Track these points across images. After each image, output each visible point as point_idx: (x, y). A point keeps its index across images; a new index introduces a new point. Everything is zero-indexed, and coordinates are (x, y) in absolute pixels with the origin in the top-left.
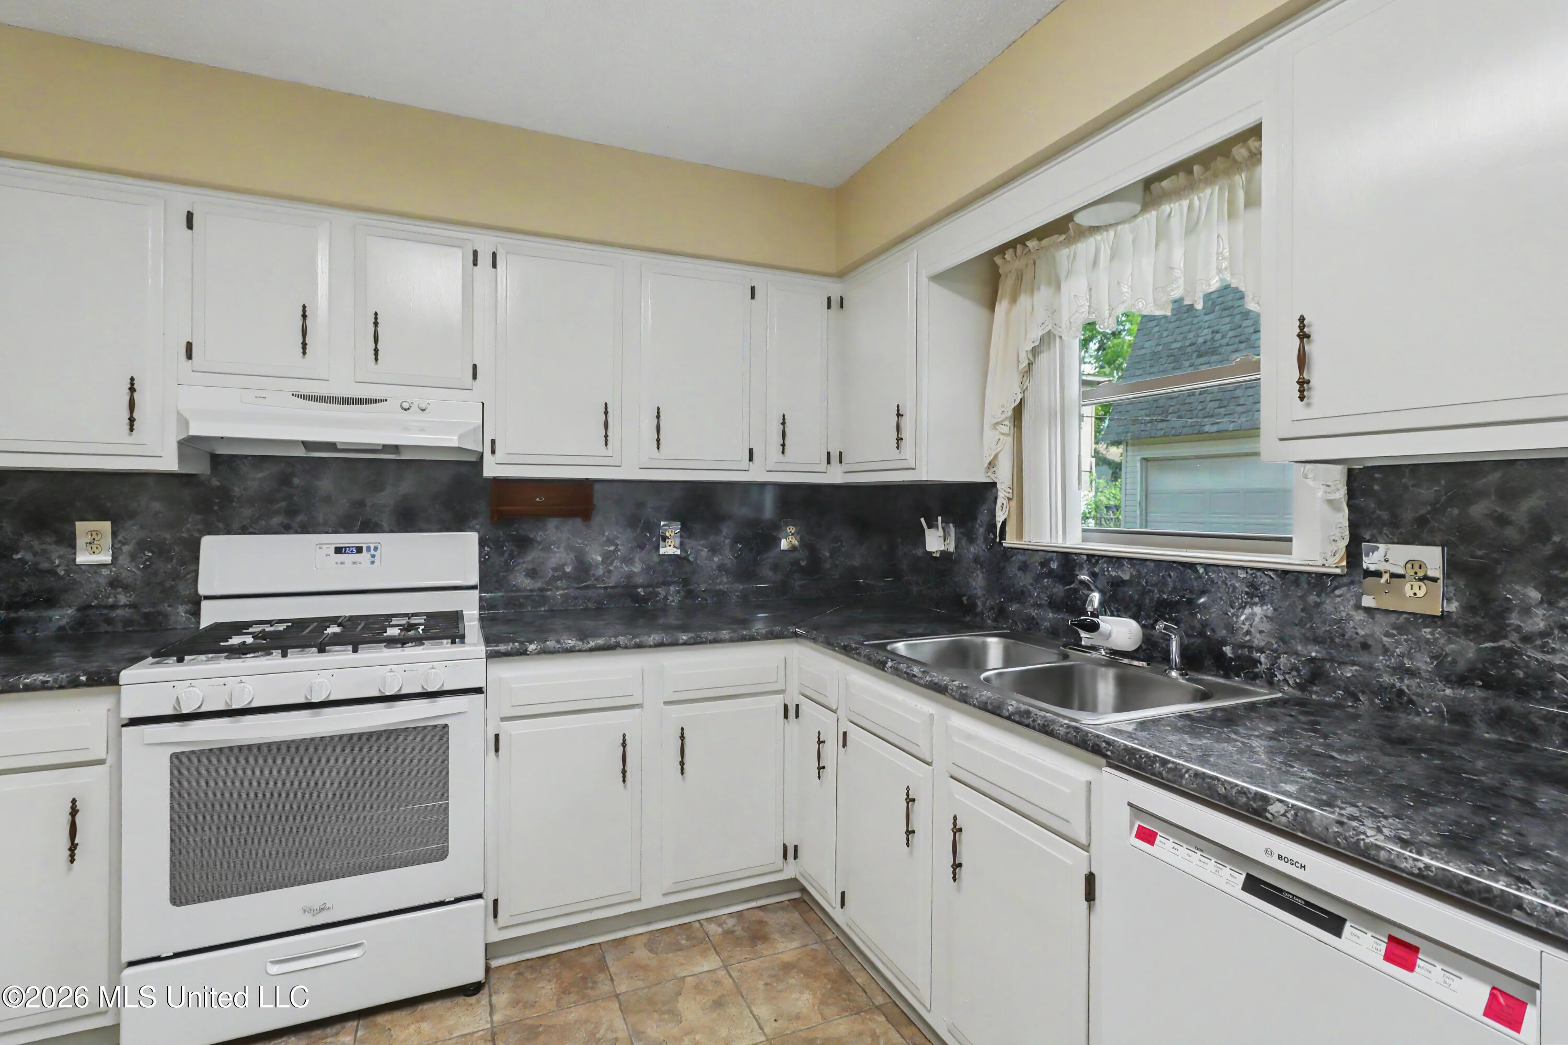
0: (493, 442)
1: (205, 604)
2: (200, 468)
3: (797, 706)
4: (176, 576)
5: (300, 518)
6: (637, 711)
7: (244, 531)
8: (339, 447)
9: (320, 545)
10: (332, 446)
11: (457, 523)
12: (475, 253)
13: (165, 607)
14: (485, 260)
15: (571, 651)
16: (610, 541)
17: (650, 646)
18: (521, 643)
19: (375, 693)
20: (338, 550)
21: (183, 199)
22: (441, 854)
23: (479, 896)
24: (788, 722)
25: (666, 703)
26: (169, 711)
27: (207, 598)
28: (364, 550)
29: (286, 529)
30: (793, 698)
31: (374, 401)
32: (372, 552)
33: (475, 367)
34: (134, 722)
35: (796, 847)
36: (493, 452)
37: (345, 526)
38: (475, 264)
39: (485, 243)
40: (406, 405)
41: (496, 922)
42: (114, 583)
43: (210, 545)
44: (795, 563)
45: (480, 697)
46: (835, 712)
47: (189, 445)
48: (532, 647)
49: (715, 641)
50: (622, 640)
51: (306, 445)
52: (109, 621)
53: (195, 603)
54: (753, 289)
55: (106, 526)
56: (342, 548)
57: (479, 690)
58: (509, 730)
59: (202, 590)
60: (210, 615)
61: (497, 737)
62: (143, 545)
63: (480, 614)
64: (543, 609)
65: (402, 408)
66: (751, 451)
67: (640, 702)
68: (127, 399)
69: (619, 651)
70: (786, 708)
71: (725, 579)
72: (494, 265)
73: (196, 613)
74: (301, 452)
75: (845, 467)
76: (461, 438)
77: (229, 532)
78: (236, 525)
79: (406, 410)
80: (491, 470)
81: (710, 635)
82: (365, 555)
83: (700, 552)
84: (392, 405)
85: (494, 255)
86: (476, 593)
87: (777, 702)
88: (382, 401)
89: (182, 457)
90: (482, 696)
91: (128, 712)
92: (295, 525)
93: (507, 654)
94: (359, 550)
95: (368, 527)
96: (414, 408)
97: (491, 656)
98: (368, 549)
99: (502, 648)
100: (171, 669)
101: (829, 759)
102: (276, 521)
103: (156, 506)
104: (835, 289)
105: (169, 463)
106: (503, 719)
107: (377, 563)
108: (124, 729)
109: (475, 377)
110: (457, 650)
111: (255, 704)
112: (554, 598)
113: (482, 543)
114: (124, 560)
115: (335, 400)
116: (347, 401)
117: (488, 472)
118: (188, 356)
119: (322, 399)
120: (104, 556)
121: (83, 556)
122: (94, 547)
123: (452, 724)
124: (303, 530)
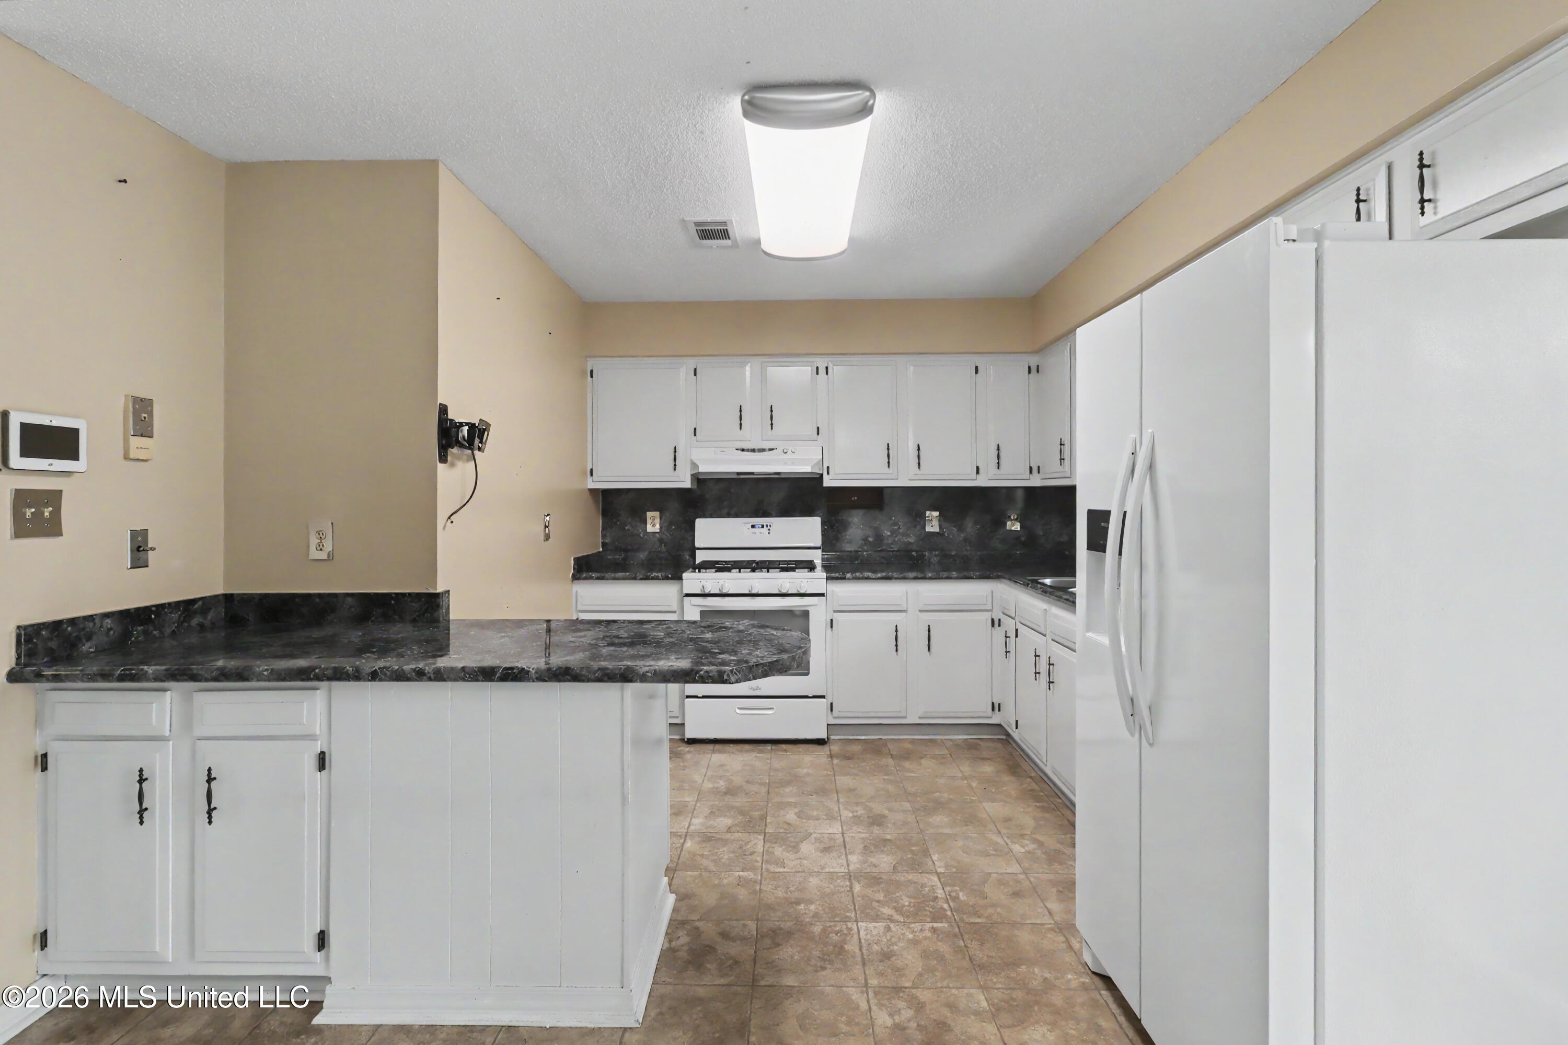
0: (828, 468)
1: (698, 552)
2: (698, 486)
3: (1000, 620)
4: (684, 538)
5: (735, 510)
6: (904, 614)
7: (712, 516)
8: (755, 473)
9: (744, 524)
10: (752, 473)
11: (808, 512)
12: (817, 368)
13: (680, 554)
14: (822, 371)
15: (868, 578)
16: (895, 524)
17: (911, 579)
18: (843, 573)
19: (776, 592)
20: (753, 527)
21: (691, 363)
22: (807, 674)
23: (823, 697)
24: (994, 629)
25: (921, 611)
26: (699, 592)
27: (699, 549)
28: (765, 526)
29: (729, 515)
30: (997, 615)
31: (769, 450)
32: (769, 527)
33: (818, 428)
34: (688, 595)
35: (999, 704)
36: (828, 473)
37: (756, 514)
38: (817, 373)
39: (822, 363)
40: (785, 451)
41: (832, 714)
42: (661, 540)
43: (700, 523)
44: (1018, 538)
45: (823, 599)
46: (1013, 618)
47: (695, 476)
48: (848, 575)
49: (948, 578)
50: (895, 575)
51: (738, 474)
52: (660, 558)
53: (693, 550)
54: (977, 367)
55: (657, 514)
56: (754, 525)
57: (822, 595)
58: (838, 617)
59: (697, 545)
60: (700, 557)
61: (832, 620)
62: (672, 523)
63: (822, 564)
64: (856, 562)
65: (783, 450)
66: (978, 468)
67: (905, 609)
68: (673, 456)
69: (893, 580)
70: (993, 621)
71: (968, 548)
72: (827, 373)
73: (693, 556)
74: (735, 476)
75: (1041, 475)
76: (812, 467)
77: (706, 517)
78: (709, 514)
79: (786, 453)
80: (828, 482)
81: (945, 574)
82: (765, 529)
83: (952, 531)
84: (780, 450)
85: (827, 368)
86: (820, 551)
87: (987, 616)
88: (773, 449)
89: (692, 482)
90: (825, 598)
91: (686, 591)
92: (732, 512)
93: (837, 578)
94: (763, 526)
95: (766, 514)
96: (789, 452)
97: (828, 579)
98: (767, 526)
99: (833, 575)
100: (697, 575)
101: (1011, 648)
102: (725, 511)
103: (678, 504)
104: (1034, 361)
105: (687, 484)
106: (835, 611)
107: (771, 533)
108: (685, 598)
109: (818, 433)
110: (811, 574)
111: (729, 592)
112: (864, 556)
113: (823, 523)
114: (664, 529)
115: (754, 451)
116: (759, 451)
117: (825, 484)
118: (695, 435)
119: (748, 450)
120: (657, 528)
121: (650, 529)
122: (653, 524)
123: (811, 610)
124: (736, 516)
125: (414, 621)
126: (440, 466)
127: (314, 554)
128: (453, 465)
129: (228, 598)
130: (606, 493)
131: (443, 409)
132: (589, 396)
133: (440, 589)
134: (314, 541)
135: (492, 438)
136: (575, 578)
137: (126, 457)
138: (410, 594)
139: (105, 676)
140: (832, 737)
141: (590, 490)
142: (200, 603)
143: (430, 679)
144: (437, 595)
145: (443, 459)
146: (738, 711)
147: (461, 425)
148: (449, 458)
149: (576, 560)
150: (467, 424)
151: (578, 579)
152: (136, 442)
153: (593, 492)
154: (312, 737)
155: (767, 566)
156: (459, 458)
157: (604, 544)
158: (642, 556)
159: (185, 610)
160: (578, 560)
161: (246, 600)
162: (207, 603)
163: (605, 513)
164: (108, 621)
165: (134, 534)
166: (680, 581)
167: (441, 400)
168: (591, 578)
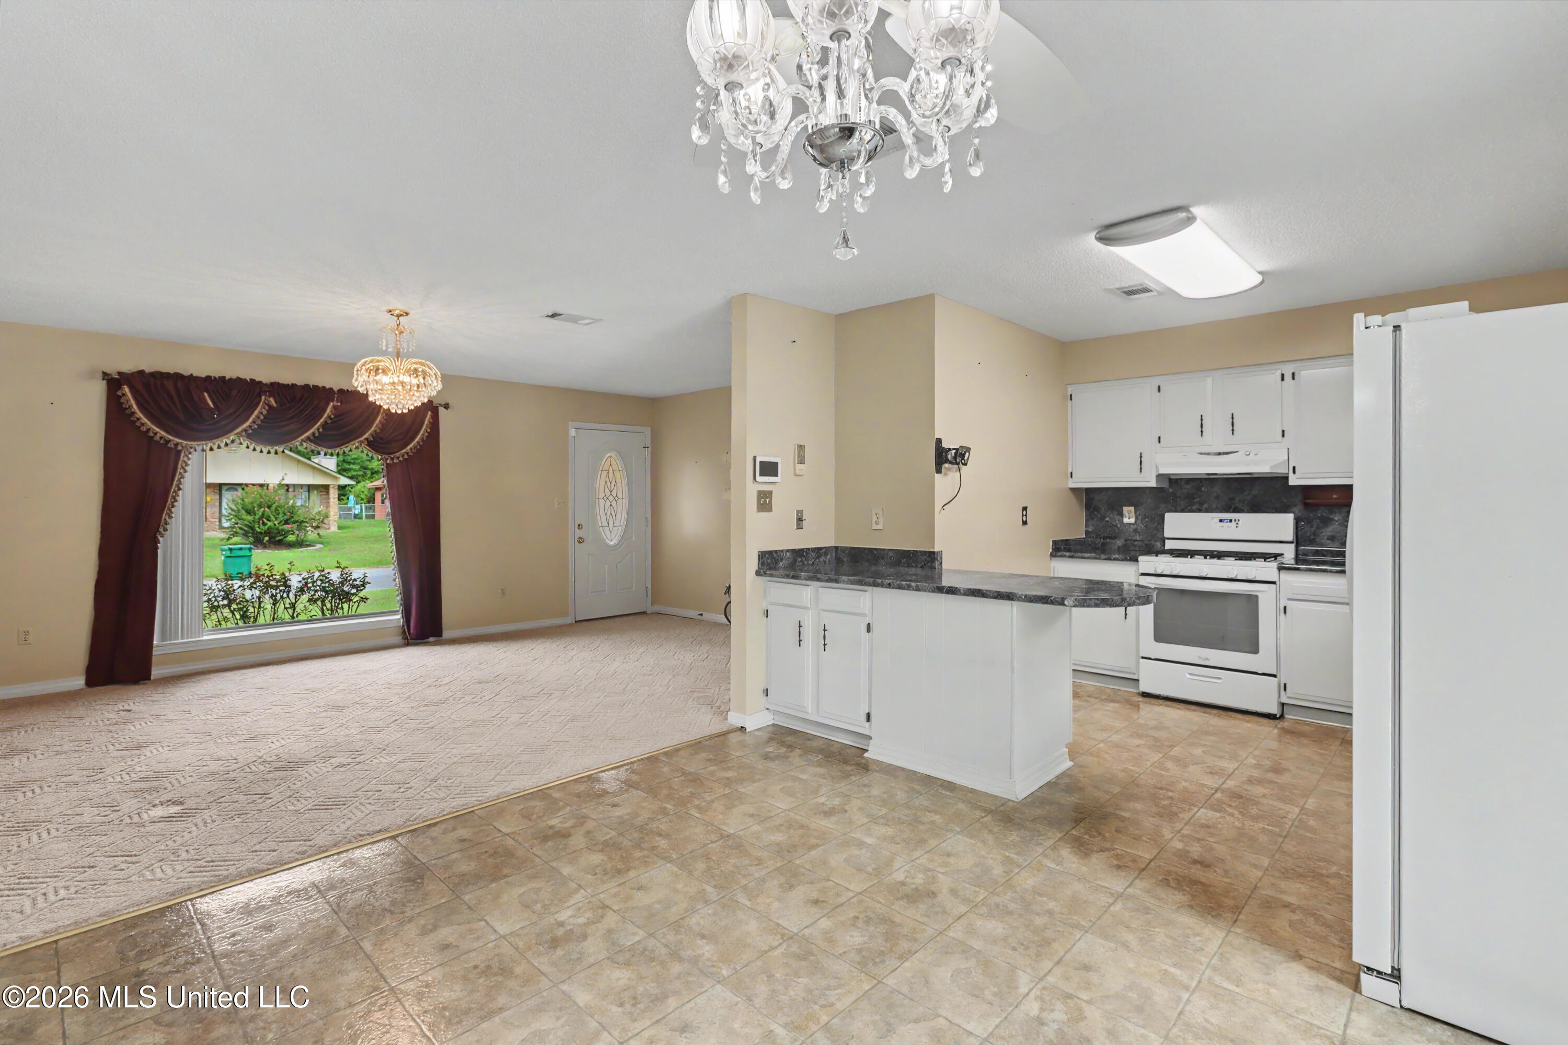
0: (1294, 468)
1: (1167, 541)
2: (1165, 485)
4: (1157, 530)
5: (1206, 506)
7: (1182, 511)
9: (1213, 518)
10: (1216, 474)
11: (1284, 509)
12: (1283, 374)
13: (1153, 542)
14: (1288, 377)
19: (1225, 577)
20: (1221, 521)
21: (1156, 381)
22: (1255, 651)
23: (1275, 676)
26: (1152, 572)
27: (1168, 539)
28: (1233, 521)
29: (1199, 511)
31: (1232, 453)
33: (1283, 431)
34: (1143, 574)
36: (1294, 472)
37: (1227, 510)
38: (1283, 379)
39: (1288, 370)
40: (1248, 453)
41: (1285, 693)
42: (1136, 531)
43: (1168, 517)
45: (1274, 586)
47: (1160, 477)
52: (1134, 546)
53: (1163, 540)
55: (1132, 509)
57: (1274, 583)
58: (1291, 605)
59: (1166, 535)
60: (1169, 545)
61: (1285, 607)
62: (1146, 517)
63: (1295, 556)
65: (1245, 453)
68: (1139, 461)
72: (1293, 378)
73: (1164, 545)
74: (1207, 477)
76: (1271, 467)
77: (1176, 511)
78: (1179, 509)
79: (1248, 455)
80: (1293, 481)
82: (1233, 523)
84: (1242, 453)
85: (1293, 374)
86: (1292, 545)
88: (1235, 452)
89: (1157, 481)
90: (1276, 585)
91: (1142, 571)
92: (1203, 509)
94: (1231, 521)
95: (1237, 510)
96: (1251, 454)
97: (1292, 569)
98: (1236, 521)
100: (1152, 558)
102: (1196, 507)
103: (1149, 501)
105: (1153, 484)
106: (1289, 599)
107: (1239, 528)
108: (1139, 576)
109: (1283, 436)
111: (1180, 574)
113: (1297, 521)
114: (1139, 522)
115: (1220, 454)
116: (1224, 454)
117: (1290, 483)
118: (1159, 442)
119: (1208, 454)
120: (1132, 520)
121: (1126, 520)
122: (1129, 517)
123: (1260, 595)
124: (1207, 511)
125: (922, 567)
126: (937, 475)
127: (875, 527)
128: (946, 474)
129: (836, 548)
130: (1088, 491)
131: (939, 441)
132: (1069, 416)
133: (936, 550)
134: (875, 519)
135: (972, 458)
136: (1052, 555)
137: (795, 475)
138: (920, 551)
139: (788, 576)
140: (1287, 716)
141: (1071, 489)
142: (824, 550)
143: (913, 590)
144: (934, 553)
145: (939, 471)
146: (1188, 675)
147: (950, 449)
148: (943, 470)
149: (1055, 542)
150: (954, 449)
151: (1056, 556)
152: (799, 466)
153: (1074, 490)
154: (864, 615)
155: (1219, 555)
156: (949, 469)
157: (1087, 533)
158: (1119, 543)
159: (818, 552)
160: (1055, 543)
161: (844, 549)
162: (827, 549)
163: (1088, 507)
164: (788, 554)
165: (798, 512)
166: (1135, 563)
167: (937, 436)
168: (1065, 556)
